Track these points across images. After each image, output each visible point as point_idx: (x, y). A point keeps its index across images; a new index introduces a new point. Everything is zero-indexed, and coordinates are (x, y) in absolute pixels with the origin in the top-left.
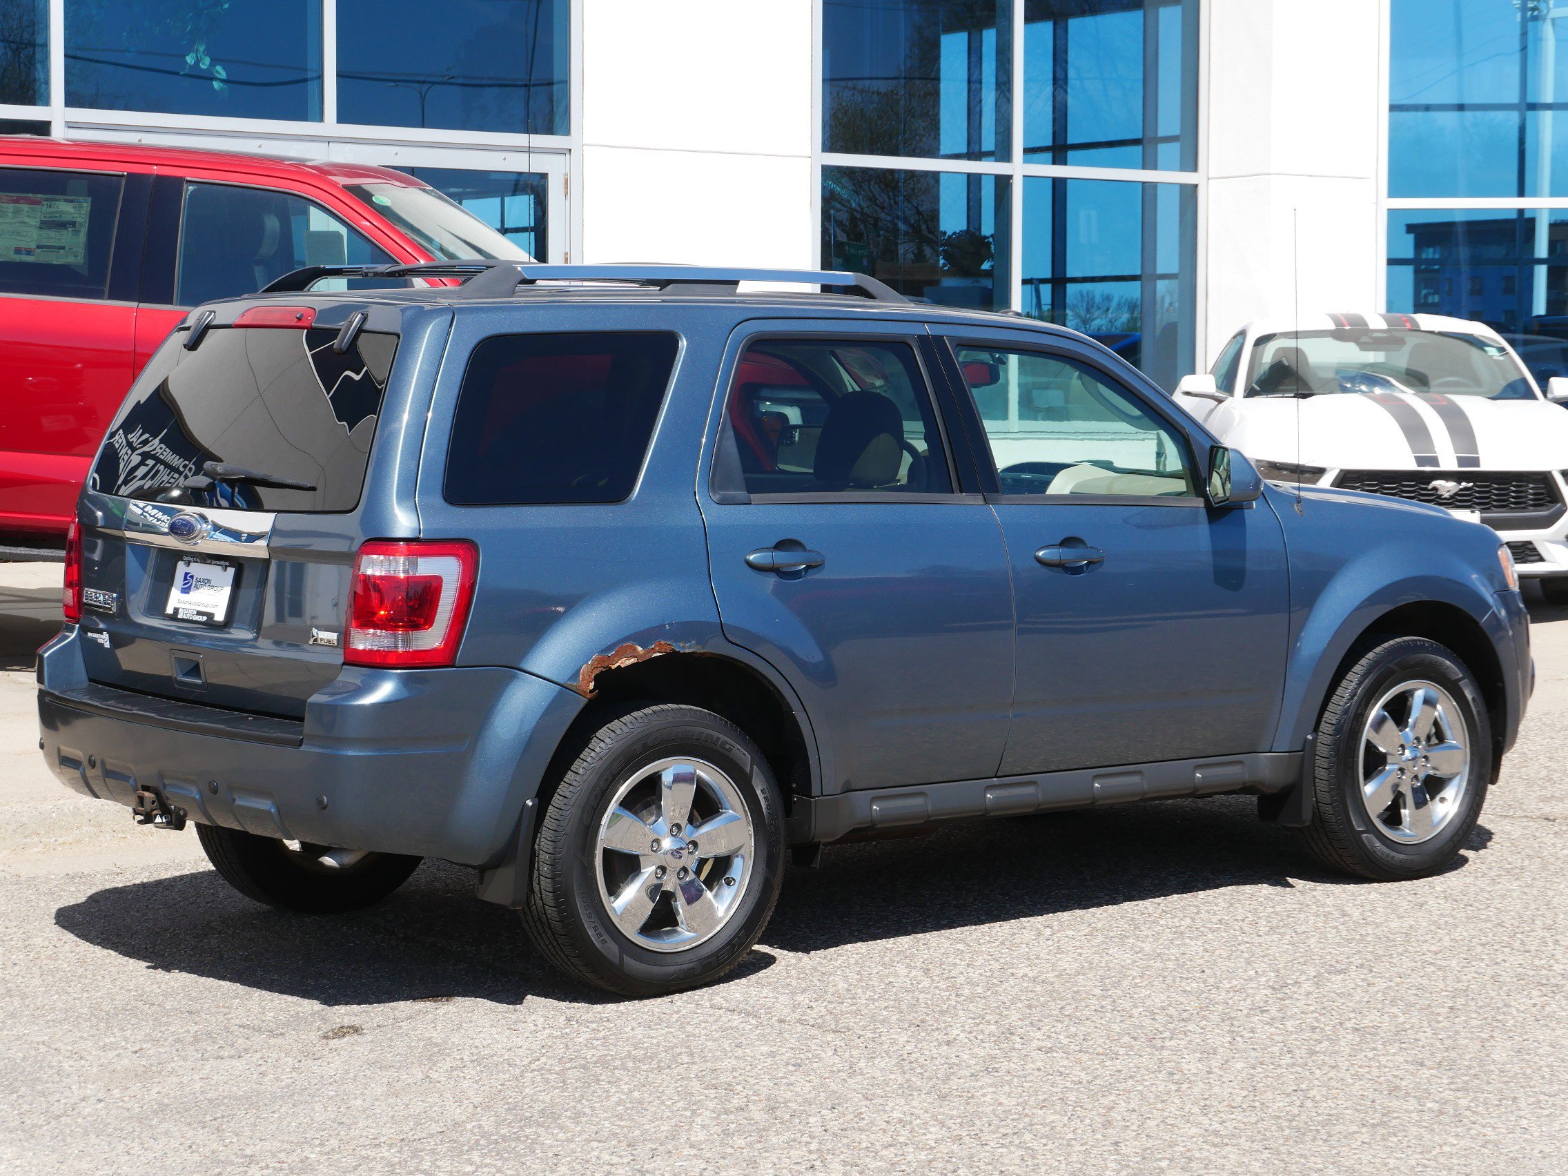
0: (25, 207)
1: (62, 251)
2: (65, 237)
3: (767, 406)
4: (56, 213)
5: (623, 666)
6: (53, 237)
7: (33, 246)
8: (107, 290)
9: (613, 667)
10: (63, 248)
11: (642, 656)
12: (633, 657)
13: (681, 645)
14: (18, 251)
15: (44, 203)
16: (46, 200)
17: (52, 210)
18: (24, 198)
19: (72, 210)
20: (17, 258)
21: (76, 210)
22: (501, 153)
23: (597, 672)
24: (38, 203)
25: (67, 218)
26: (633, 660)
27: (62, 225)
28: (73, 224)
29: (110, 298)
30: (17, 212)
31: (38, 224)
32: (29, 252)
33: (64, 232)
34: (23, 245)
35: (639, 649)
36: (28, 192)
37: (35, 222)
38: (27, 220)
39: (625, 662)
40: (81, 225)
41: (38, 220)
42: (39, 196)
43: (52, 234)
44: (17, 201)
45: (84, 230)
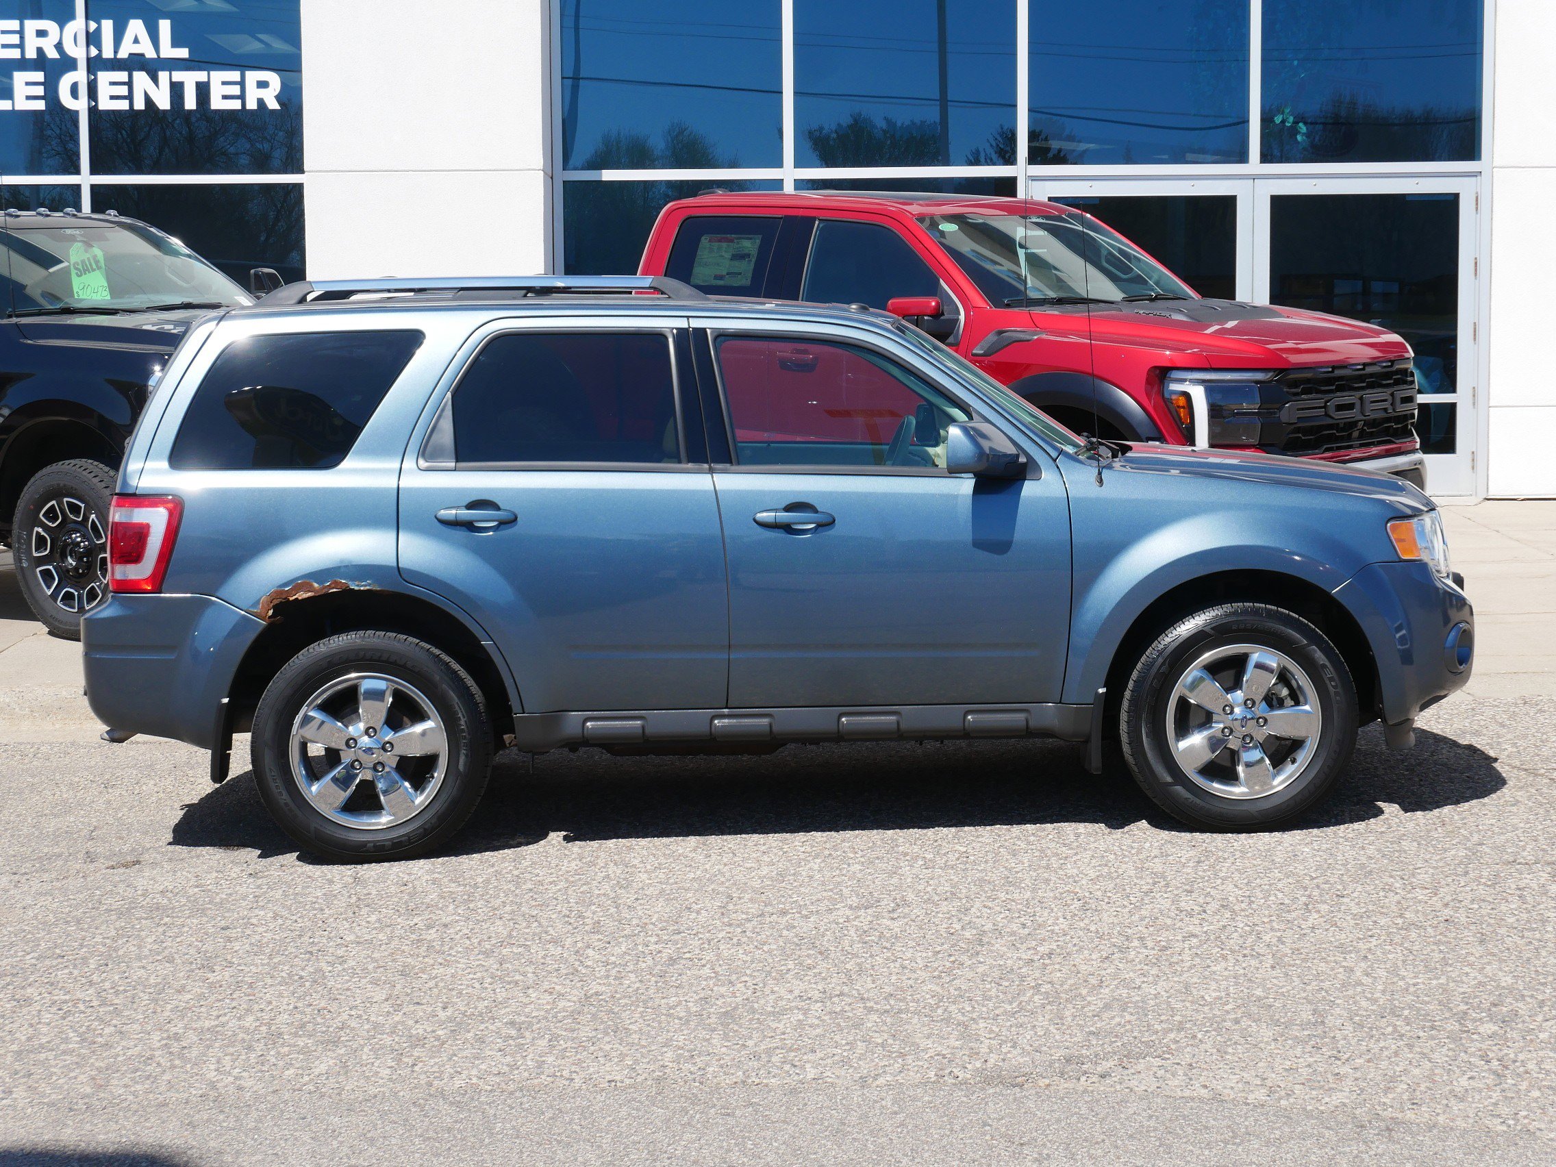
0: (724, 244)
1: (740, 276)
2: (743, 265)
3: (1175, 387)
4: (741, 248)
5: (300, 598)
6: (736, 266)
9: (291, 599)
10: (740, 274)
11: (318, 591)
12: (309, 591)
13: (357, 583)
14: (715, 277)
15: (736, 241)
16: (737, 239)
17: (739, 246)
18: (724, 238)
20: (715, 283)
21: (750, 245)
22: (1414, 179)
23: (276, 602)
24: (732, 241)
25: (746, 251)
26: (310, 594)
27: (743, 257)
28: (749, 255)
30: (719, 249)
31: (730, 257)
32: (721, 277)
33: (743, 261)
34: (719, 273)
35: (316, 585)
36: (727, 234)
37: (728, 256)
38: (723, 254)
39: (302, 595)
40: (753, 256)
41: (730, 254)
42: (733, 236)
43: (736, 263)
44: (720, 241)
45: (754, 260)
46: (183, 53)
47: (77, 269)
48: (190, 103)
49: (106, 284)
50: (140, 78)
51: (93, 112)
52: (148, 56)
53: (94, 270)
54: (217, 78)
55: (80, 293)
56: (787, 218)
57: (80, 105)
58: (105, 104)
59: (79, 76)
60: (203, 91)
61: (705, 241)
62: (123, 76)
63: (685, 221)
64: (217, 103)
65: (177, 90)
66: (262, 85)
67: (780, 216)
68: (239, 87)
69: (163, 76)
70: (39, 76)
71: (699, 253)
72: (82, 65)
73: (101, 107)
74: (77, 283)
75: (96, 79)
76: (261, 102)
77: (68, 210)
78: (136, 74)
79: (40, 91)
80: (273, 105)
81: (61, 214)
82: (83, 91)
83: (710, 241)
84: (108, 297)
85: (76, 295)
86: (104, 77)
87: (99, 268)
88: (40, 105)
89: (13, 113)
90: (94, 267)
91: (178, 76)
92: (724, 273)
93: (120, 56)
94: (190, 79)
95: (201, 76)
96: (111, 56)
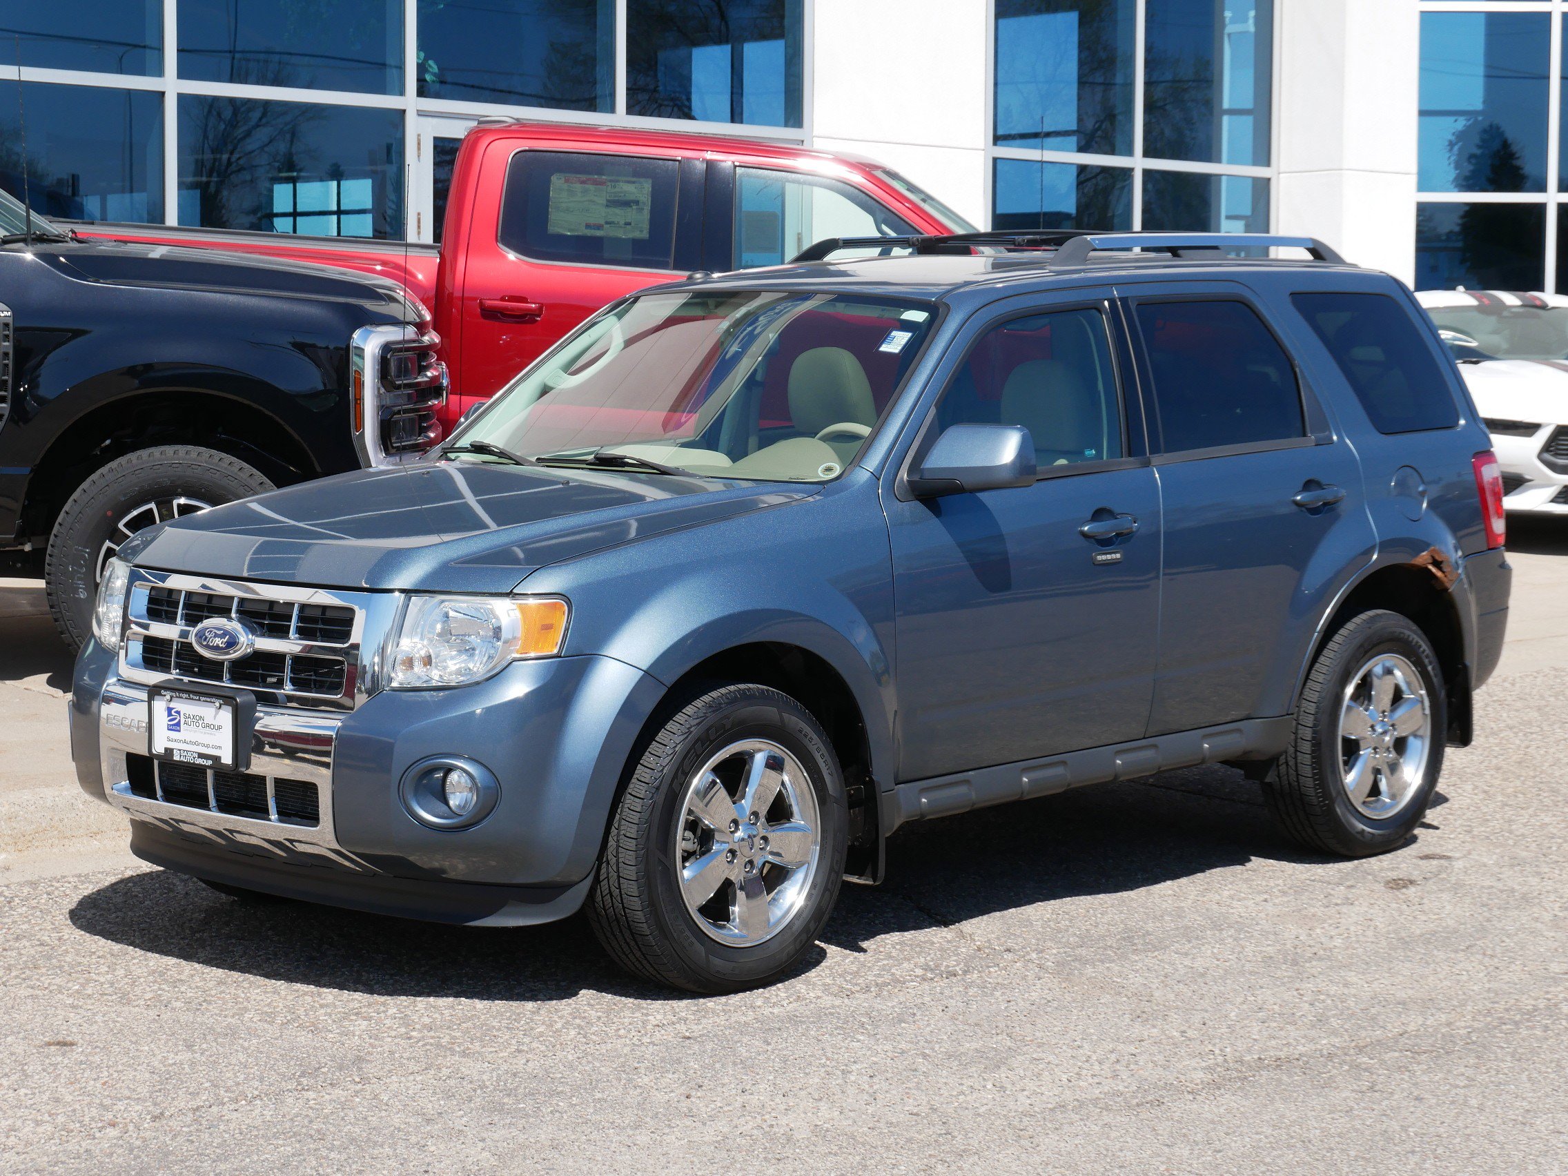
0: (592, 187)
1: (628, 227)
2: (630, 214)
4: (621, 192)
6: (619, 215)
7: (602, 222)
8: (671, 261)
10: (628, 224)
14: (588, 226)
15: (608, 183)
16: (611, 181)
17: (616, 190)
18: (590, 180)
19: (635, 191)
20: (589, 233)
21: (639, 190)
24: (603, 183)
25: (632, 198)
27: (627, 204)
28: (637, 202)
29: (675, 268)
30: (585, 192)
31: (605, 202)
32: (599, 227)
33: (629, 209)
34: (592, 221)
36: (593, 174)
37: (601, 200)
38: (594, 198)
40: (644, 203)
41: (604, 199)
42: (604, 177)
43: (617, 211)
44: (584, 182)
45: (647, 208)
61: (557, 181)
63: (519, 153)
71: (553, 195)
83: (567, 181)
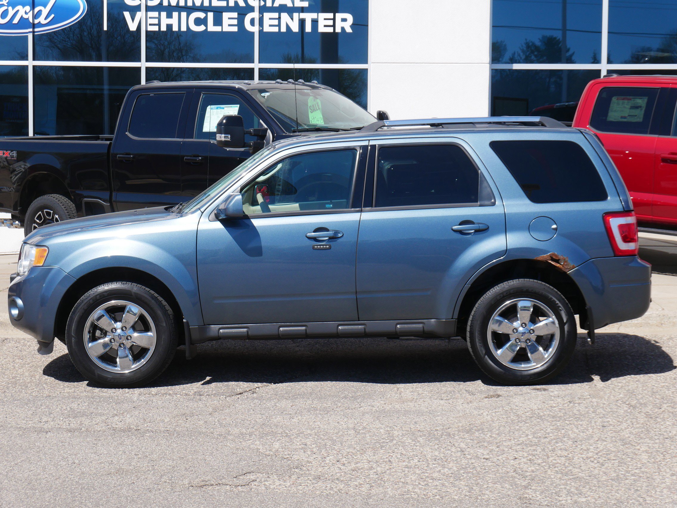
0: (626, 101)
1: (636, 117)
2: (637, 112)
4: (636, 103)
8: (649, 131)
10: (636, 116)
14: (622, 117)
15: (633, 99)
17: (634, 102)
18: (626, 98)
21: (642, 102)
24: (630, 99)
25: (639, 105)
27: (637, 108)
28: (640, 107)
29: (651, 133)
30: (624, 103)
32: (625, 117)
33: (637, 110)
34: (623, 115)
36: (628, 96)
37: (628, 107)
38: (626, 106)
41: (630, 106)
42: (631, 97)
43: (633, 111)
44: (623, 99)
45: (644, 109)
46: (306, 4)
47: (310, 109)
48: (308, 28)
49: (322, 117)
50: (285, 16)
51: (261, 32)
52: (288, 5)
53: (317, 110)
54: (322, 16)
55: (312, 120)
56: (662, 89)
57: (255, 29)
58: (267, 29)
59: (255, 15)
60: (315, 22)
61: (614, 99)
62: (276, 15)
63: (603, 89)
64: (321, 29)
65: (302, 22)
66: (344, 20)
67: (658, 87)
68: (332, 21)
69: (296, 15)
70: (235, 15)
71: (611, 105)
72: (257, 9)
73: (265, 30)
74: (311, 116)
75: (263, 16)
76: (343, 29)
77: (290, 80)
78: (282, 14)
79: (235, 22)
80: (349, 30)
81: (286, 82)
82: (257, 22)
83: (617, 99)
84: (323, 123)
85: (310, 122)
86: (267, 15)
87: (319, 109)
88: (235, 29)
89: (222, 33)
90: (317, 108)
91: (303, 15)
92: (626, 115)
93: (274, 5)
94: (308, 17)
95: (314, 15)
96: (271, 5)
